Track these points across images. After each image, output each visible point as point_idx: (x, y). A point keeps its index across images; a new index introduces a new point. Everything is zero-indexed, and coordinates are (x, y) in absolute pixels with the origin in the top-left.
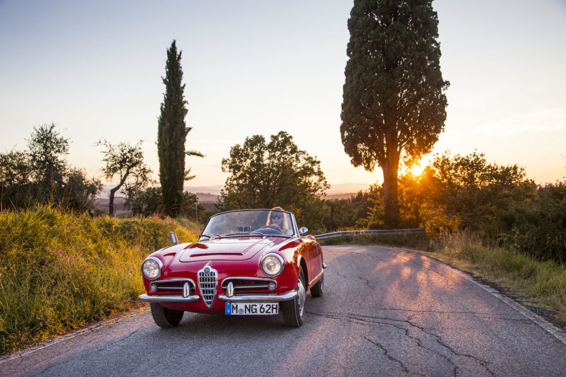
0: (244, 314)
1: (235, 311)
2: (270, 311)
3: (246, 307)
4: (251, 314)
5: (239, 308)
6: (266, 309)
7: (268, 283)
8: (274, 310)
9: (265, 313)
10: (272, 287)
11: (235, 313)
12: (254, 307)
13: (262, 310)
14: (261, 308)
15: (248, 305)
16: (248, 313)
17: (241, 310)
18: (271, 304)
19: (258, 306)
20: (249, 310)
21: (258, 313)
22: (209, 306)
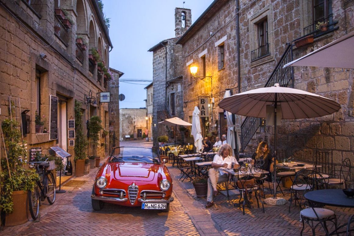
0: (150, 208)
1: (146, 207)
2: (163, 207)
3: (152, 205)
4: (154, 209)
5: (148, 206)
6: (161, 206)
7: (162, 193)
8: (164, 207)
9: (160, 209)
10: (164, 196)
11: (146, 208)
12: (155, 205)
13: (159, 207)
14: (159, 206)
15: (153, 204)
16: (152, 208)
17: (149, 207)
18: (163, 204)
19: (158, 205)
20: (153, 207)
21: (157, 208)
22: (132, 204)
